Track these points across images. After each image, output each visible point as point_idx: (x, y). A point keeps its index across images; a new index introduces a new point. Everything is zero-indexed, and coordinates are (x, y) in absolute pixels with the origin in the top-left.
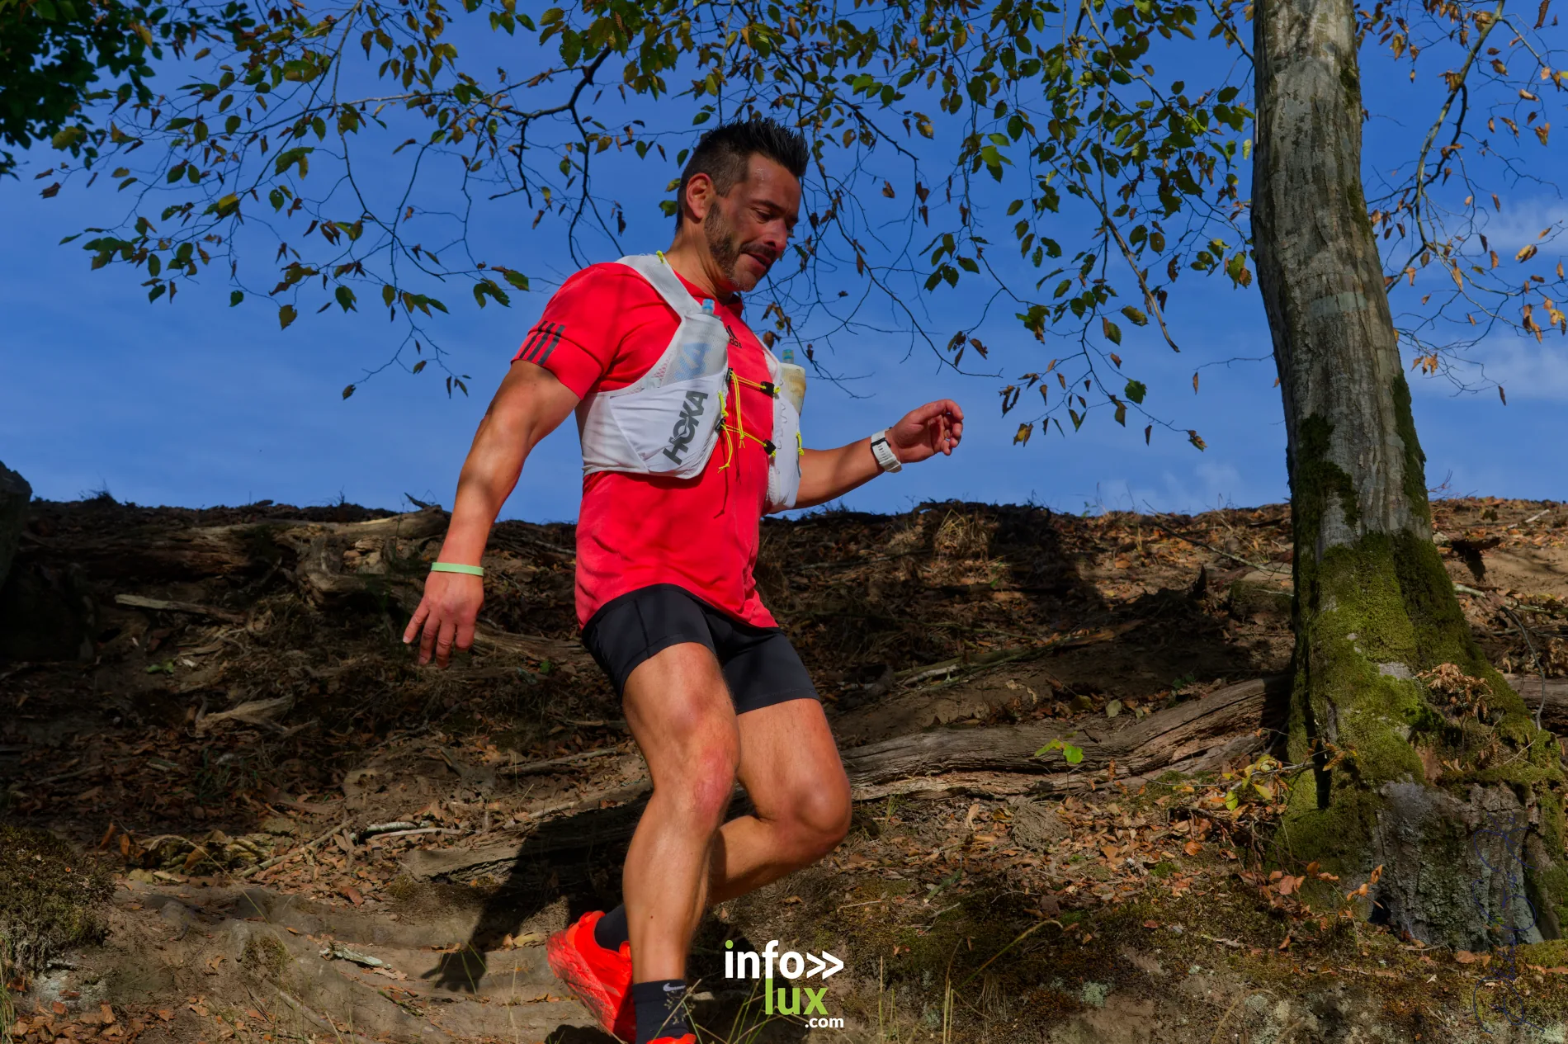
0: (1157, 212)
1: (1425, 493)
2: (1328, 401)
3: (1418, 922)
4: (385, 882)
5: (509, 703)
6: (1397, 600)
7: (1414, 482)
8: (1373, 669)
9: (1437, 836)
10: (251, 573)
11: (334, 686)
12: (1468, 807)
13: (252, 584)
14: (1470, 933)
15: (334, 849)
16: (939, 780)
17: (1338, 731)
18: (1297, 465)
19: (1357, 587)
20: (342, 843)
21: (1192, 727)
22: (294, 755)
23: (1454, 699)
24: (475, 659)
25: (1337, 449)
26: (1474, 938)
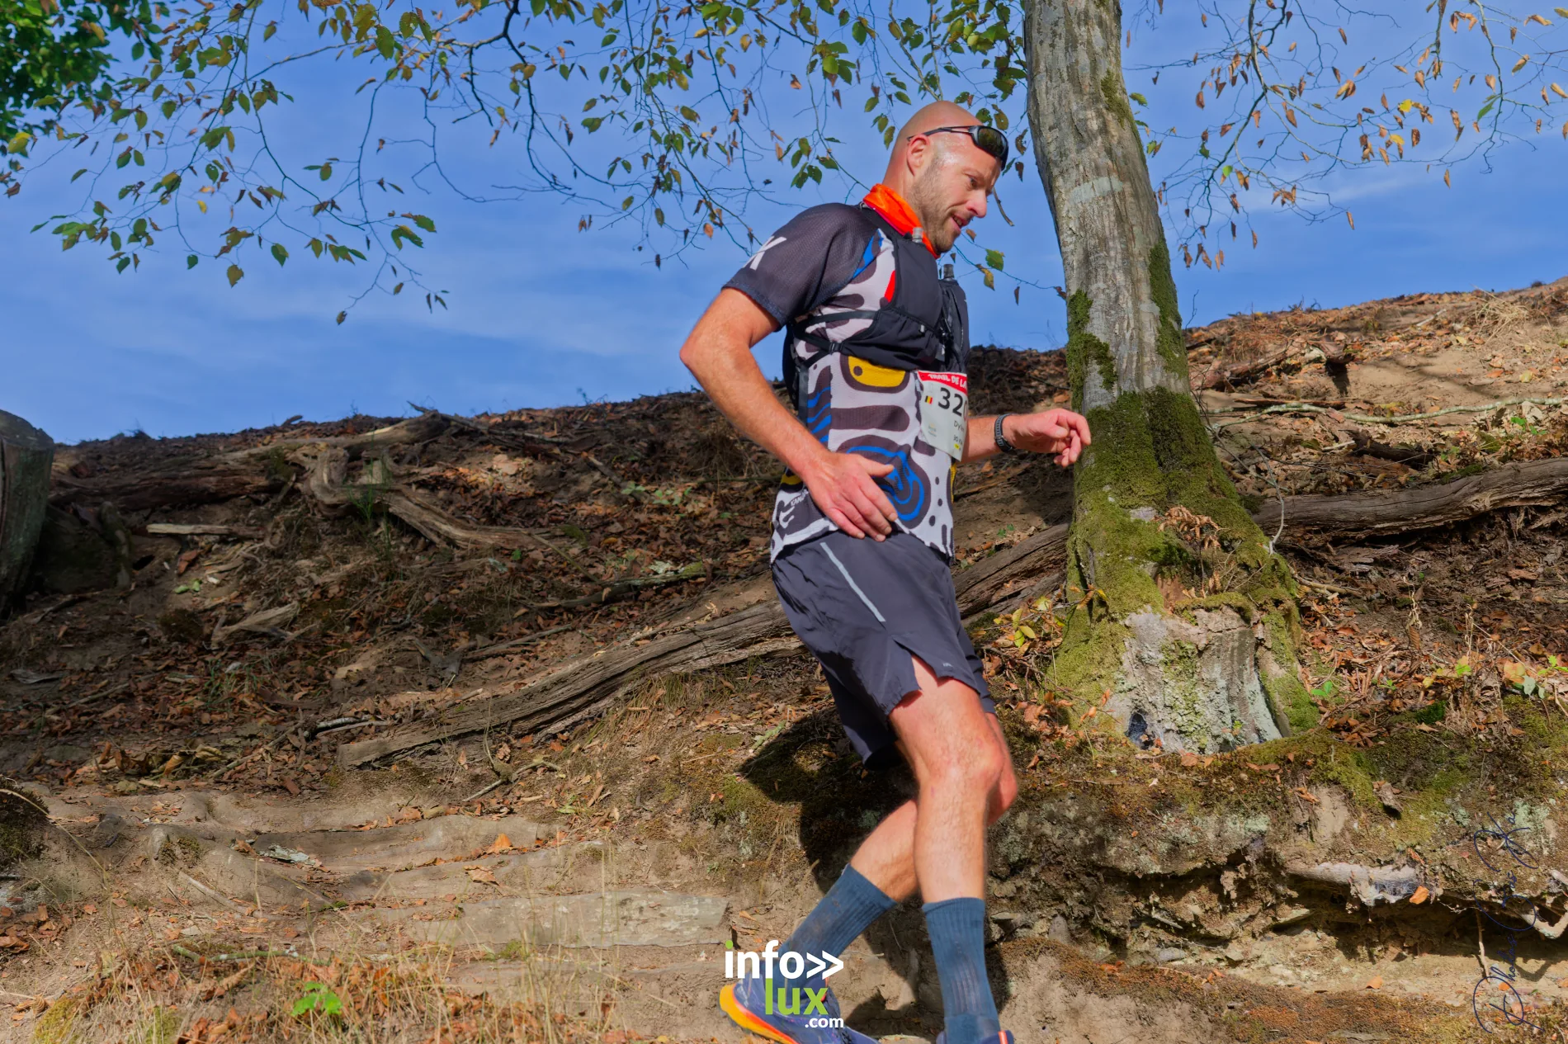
0: (994, 97)
2: (1088, 278)
3: (1168, 731)
4: (322, 773)
5: (480, 592)
6: (1148, 452)
7: (1167, 342)
8: (1124, 515)
9: (1174, 656)
10: (272, 490)
11: (334, 590)
12: (1196, 630)
13: (272, 501)
15: (288, 747)
16: (793, 639)
19: (1115, 443)
20: (295, 741)
21: (1007, 572)
22: (294, 656)
24: (457, 553)
25: (1095, 322)
26: (1220, 740)
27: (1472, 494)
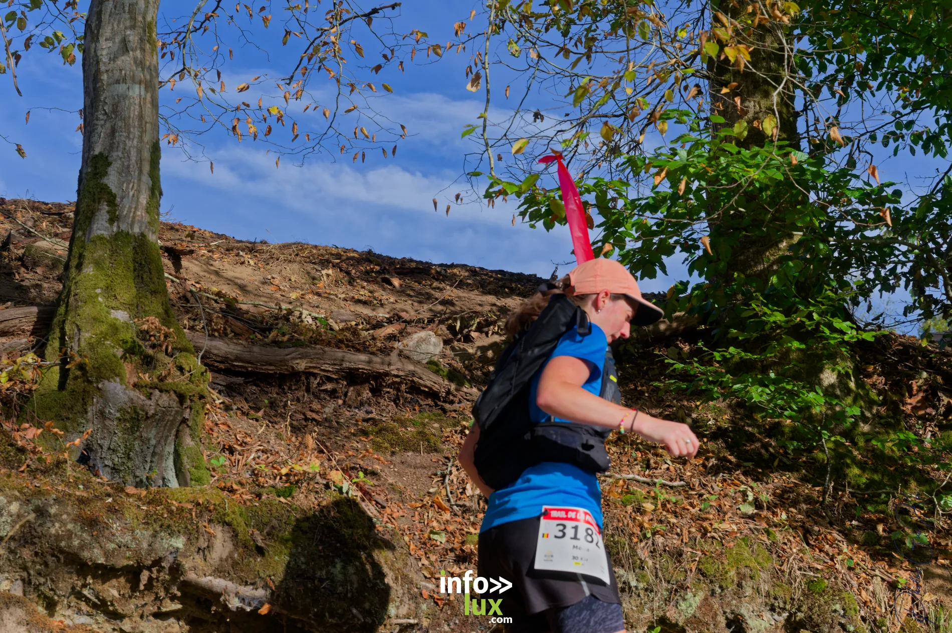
1: (158, 214)
2: (112, 147)
3: (106, 466)
6: (130, 274)
7: (154, 206)
8: (107, 312)
9: (128, 417)
12: (149, 402)
14: (135, 477)
17: (79, 345)
18: (84, 181)
19: (107, 262)
23: (152, 338)
25: (111, 177)
26: (138, 479)
27: (297, 359)
